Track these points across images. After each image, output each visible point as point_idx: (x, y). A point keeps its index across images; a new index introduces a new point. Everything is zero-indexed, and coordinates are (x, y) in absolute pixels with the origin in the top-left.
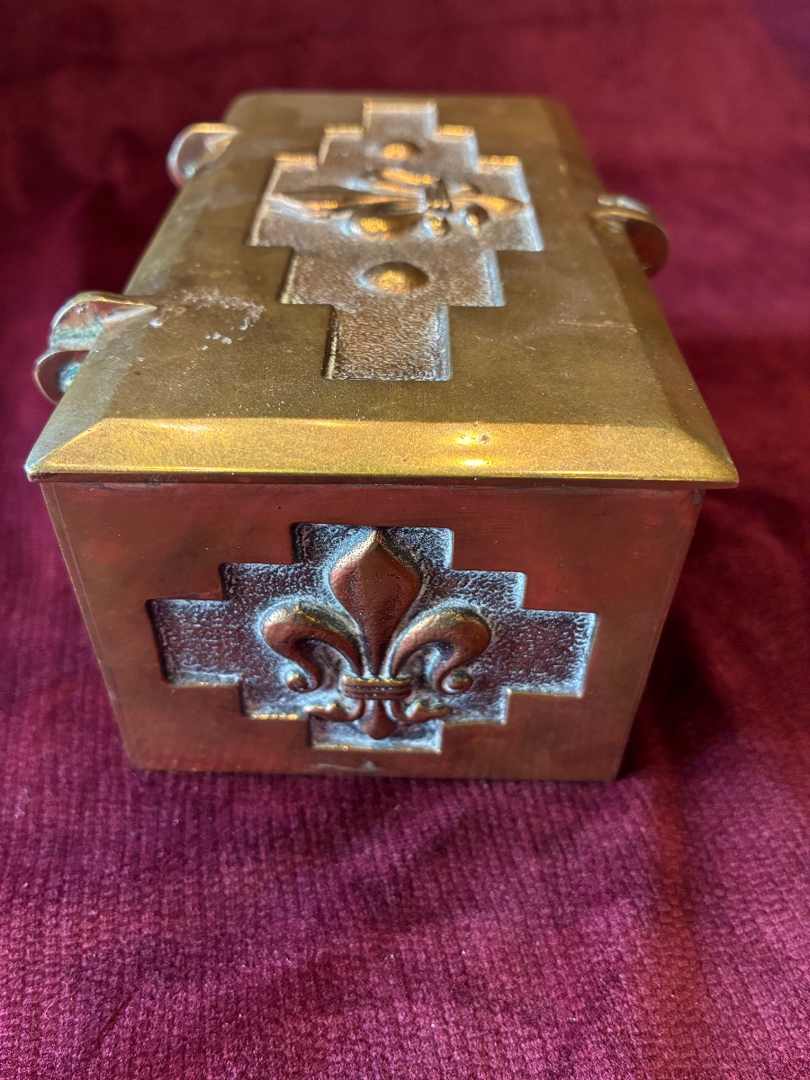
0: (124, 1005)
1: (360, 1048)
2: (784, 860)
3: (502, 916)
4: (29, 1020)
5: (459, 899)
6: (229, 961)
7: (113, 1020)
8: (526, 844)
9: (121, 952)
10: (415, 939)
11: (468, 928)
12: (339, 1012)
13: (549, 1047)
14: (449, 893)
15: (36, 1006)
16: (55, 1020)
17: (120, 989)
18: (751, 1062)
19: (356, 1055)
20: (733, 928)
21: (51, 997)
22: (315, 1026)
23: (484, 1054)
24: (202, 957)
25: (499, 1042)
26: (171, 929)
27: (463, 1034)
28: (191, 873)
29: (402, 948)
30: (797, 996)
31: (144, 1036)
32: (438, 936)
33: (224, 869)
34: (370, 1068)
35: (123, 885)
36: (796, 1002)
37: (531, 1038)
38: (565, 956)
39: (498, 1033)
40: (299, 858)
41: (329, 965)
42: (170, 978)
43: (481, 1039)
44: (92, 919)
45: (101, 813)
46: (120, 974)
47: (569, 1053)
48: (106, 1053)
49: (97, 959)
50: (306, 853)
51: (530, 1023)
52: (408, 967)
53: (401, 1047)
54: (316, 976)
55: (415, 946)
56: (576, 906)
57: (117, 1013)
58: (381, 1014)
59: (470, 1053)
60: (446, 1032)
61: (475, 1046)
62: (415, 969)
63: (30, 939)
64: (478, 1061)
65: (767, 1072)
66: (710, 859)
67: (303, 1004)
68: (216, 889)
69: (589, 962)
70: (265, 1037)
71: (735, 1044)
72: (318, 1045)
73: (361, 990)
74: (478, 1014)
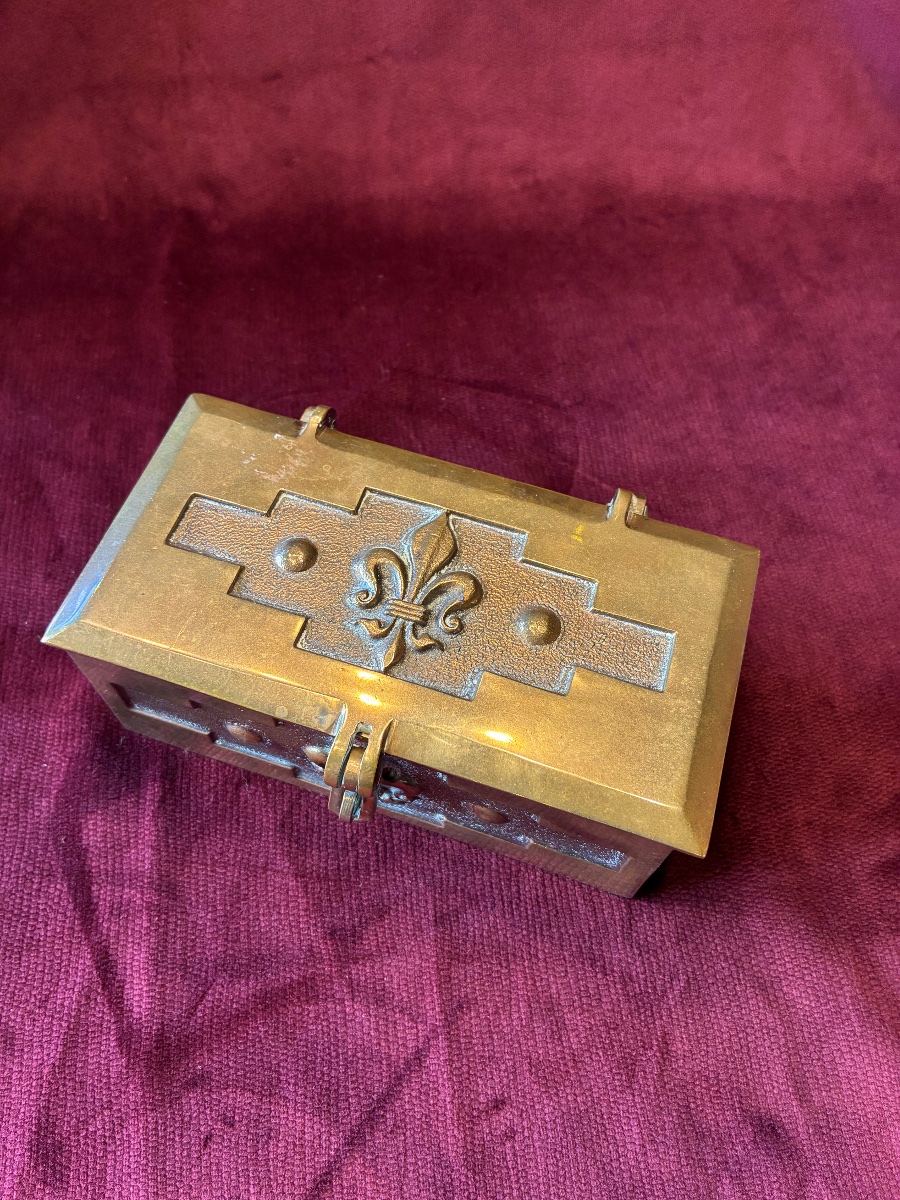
0: (208, 989)
1: (324, 1024)
2: (574, 949)
3: (409, 960)
4: (159, 993)
5: (387, 947)
6: (263, 970)
7: (203, 997)
8: (431, 918)
9: (207, 959)
10: (360, 968)
11: (389, 965)
12: (317, 1004)
13: (420, 1034)
14: (382, 943)
15: (163, 986)
16: (173, 994)
17: (206, 978)
18: (523, 1057)
19: (323, 1026)
20: (535, 982)
21: (171, 981)
22: (303, 1010)
23: (386, 1033)
24: (248, 965)
25: (395, 1028)
26: (232, 948)
27: (378, 1022)
28: (244, 919)
29: (353, 972)
30: (557, 1025)
31: (218, 1007)
32: (373, 967)
33: (261, 918)
34: (329, 1035)
35: (208, 924)
36: (555, 1029)
37: (412, 1028)
38: (439, 986)
39: (395, 1023)
40: (302, 913)
41: (314, 978)
42: (231, 976)
43: (387, 1026)
44: (193, 941)
45: (194, 871)
46: (206, 972)
47: (429, 1040)
48: (199, 1014)
49: (195, 962)
50: (306, 910)
51: (412, 1020)
52: (355, 982)
53: (346, 1025)
54: (306, 984)
55: (361, 972)
56: (452, 959)
57: (205, 993)
58: (338, 1007)
59: (380, 1032)
60: (369, 1021)
61: (382, 1028)
62: (358, 985)
63: (160, 949)
64: (382, 1036)
65: (529, 1063)
66: (536, 939)
67: (299, 998)
68: (257, 929)
69: (451, 994)
70: (278, 1014)
71: (517, 1045)
72: (304, 1020)
73: (329, 993)
74: (388, 1013)
